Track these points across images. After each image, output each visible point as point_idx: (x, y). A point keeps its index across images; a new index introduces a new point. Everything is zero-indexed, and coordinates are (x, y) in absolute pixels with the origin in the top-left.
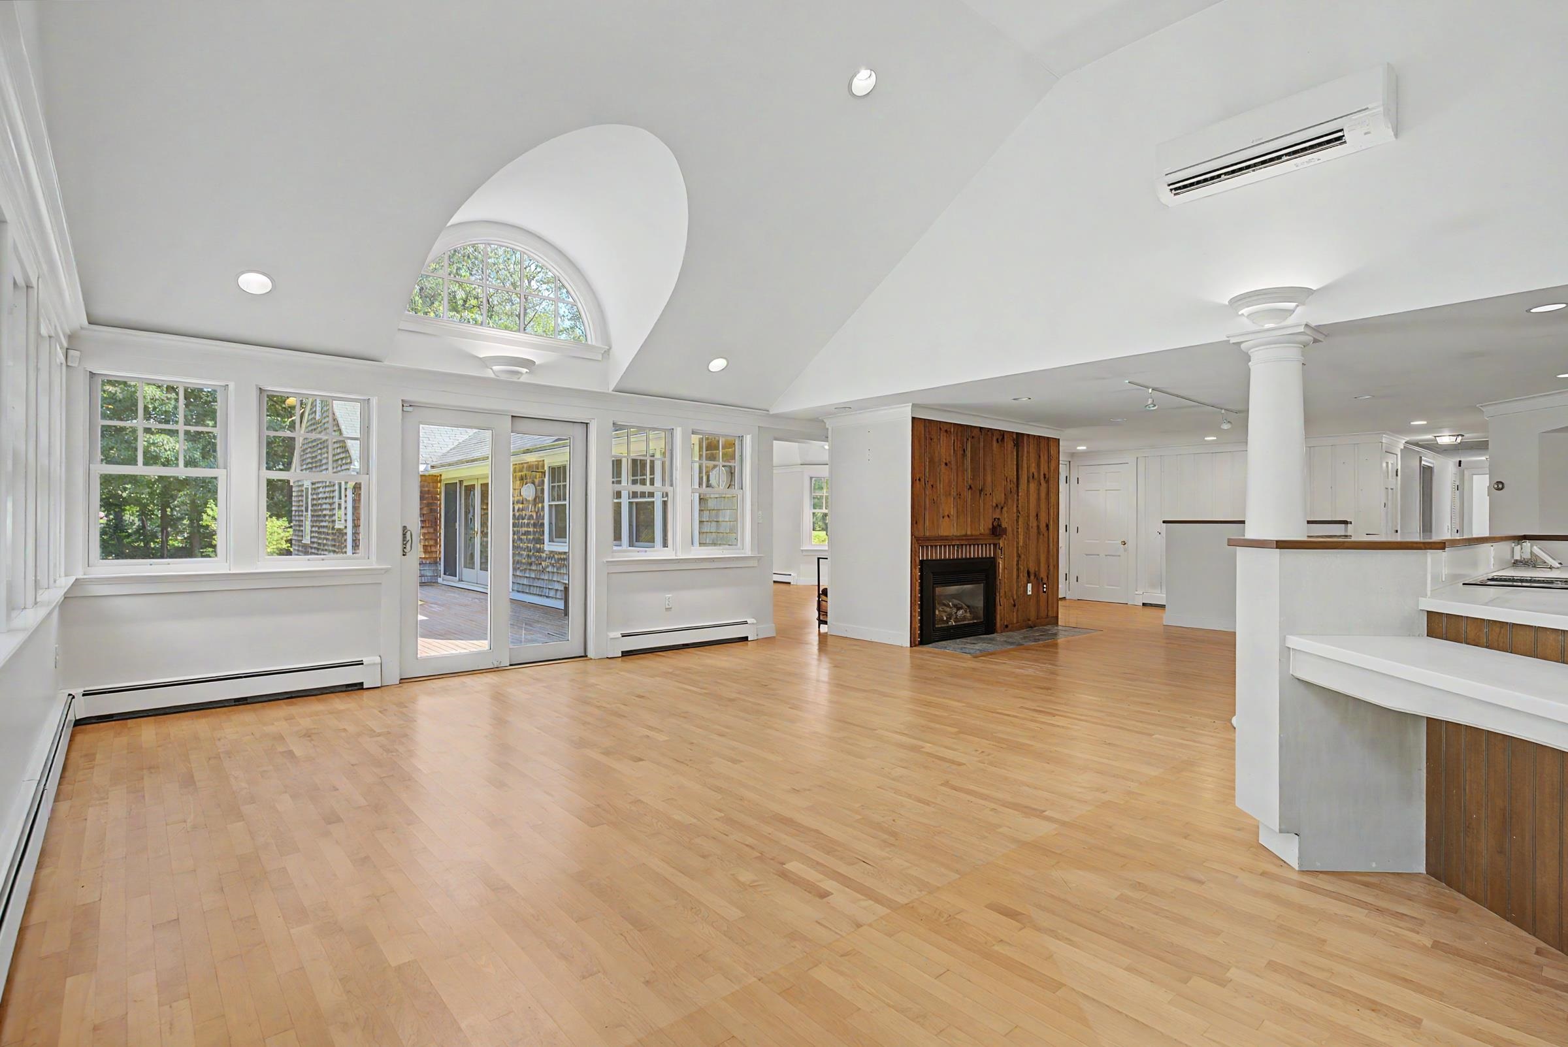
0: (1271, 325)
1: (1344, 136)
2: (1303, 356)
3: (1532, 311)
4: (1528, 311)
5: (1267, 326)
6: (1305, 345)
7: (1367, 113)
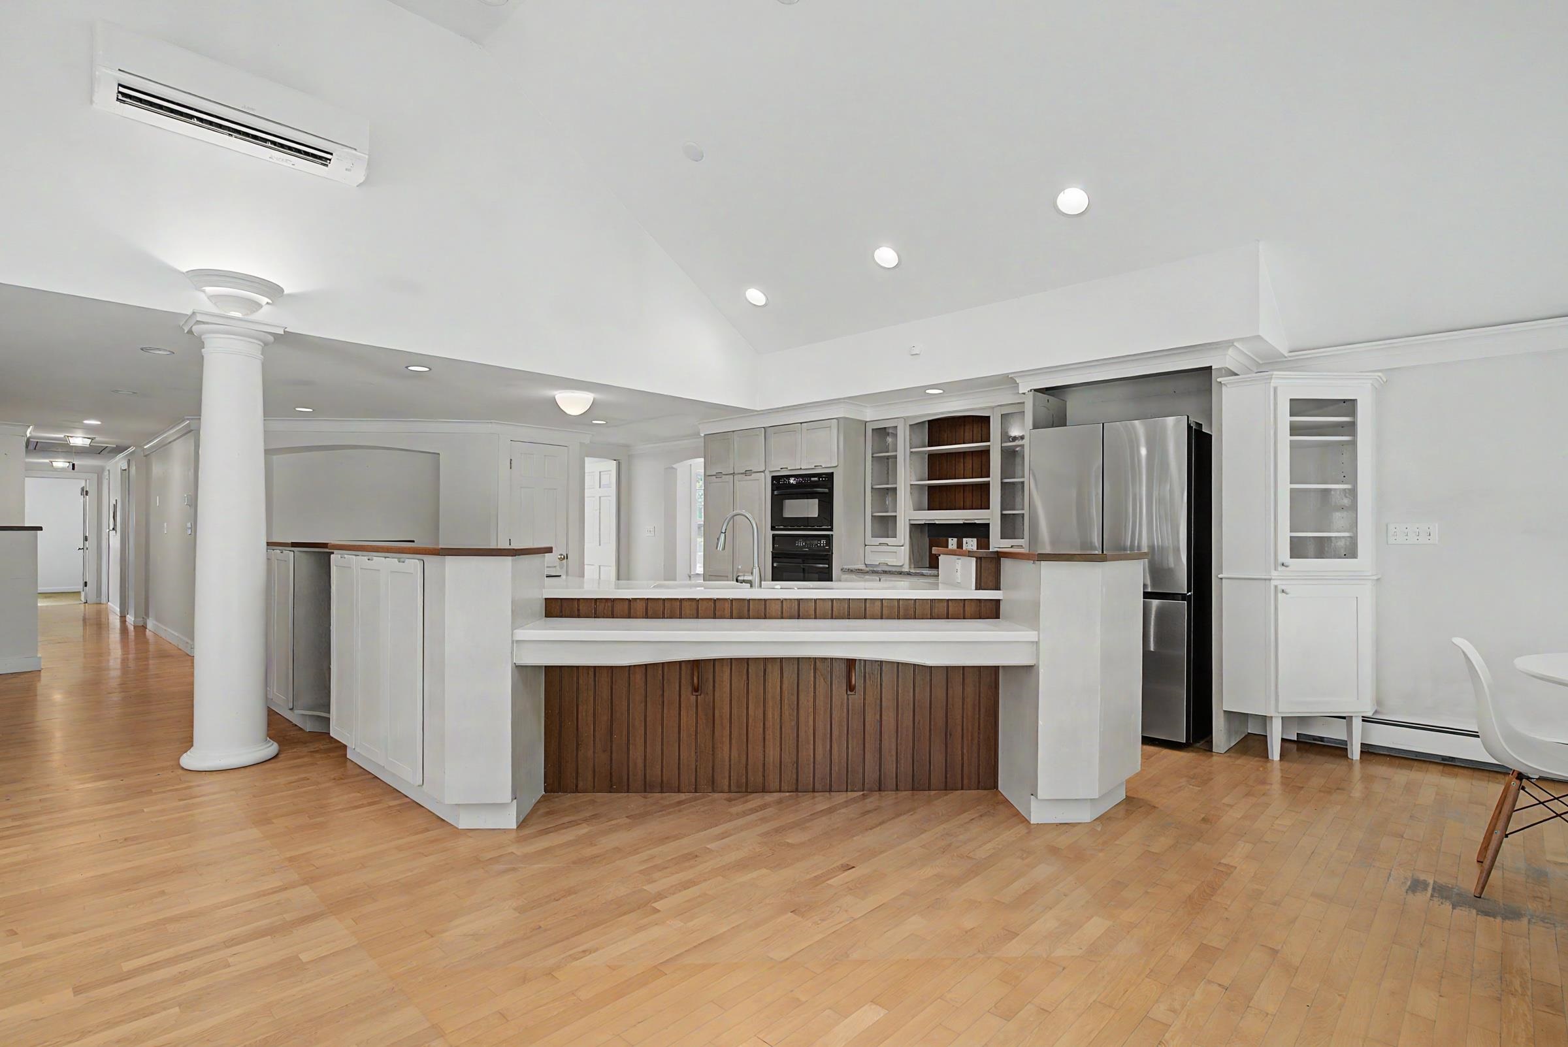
0: (238, 315)
1: (330, 160)
2: (262, 354)
3: (409, 368)
4: (407, 367)
5: (233, 314)
6: (266, 344)
7: (354, 152)
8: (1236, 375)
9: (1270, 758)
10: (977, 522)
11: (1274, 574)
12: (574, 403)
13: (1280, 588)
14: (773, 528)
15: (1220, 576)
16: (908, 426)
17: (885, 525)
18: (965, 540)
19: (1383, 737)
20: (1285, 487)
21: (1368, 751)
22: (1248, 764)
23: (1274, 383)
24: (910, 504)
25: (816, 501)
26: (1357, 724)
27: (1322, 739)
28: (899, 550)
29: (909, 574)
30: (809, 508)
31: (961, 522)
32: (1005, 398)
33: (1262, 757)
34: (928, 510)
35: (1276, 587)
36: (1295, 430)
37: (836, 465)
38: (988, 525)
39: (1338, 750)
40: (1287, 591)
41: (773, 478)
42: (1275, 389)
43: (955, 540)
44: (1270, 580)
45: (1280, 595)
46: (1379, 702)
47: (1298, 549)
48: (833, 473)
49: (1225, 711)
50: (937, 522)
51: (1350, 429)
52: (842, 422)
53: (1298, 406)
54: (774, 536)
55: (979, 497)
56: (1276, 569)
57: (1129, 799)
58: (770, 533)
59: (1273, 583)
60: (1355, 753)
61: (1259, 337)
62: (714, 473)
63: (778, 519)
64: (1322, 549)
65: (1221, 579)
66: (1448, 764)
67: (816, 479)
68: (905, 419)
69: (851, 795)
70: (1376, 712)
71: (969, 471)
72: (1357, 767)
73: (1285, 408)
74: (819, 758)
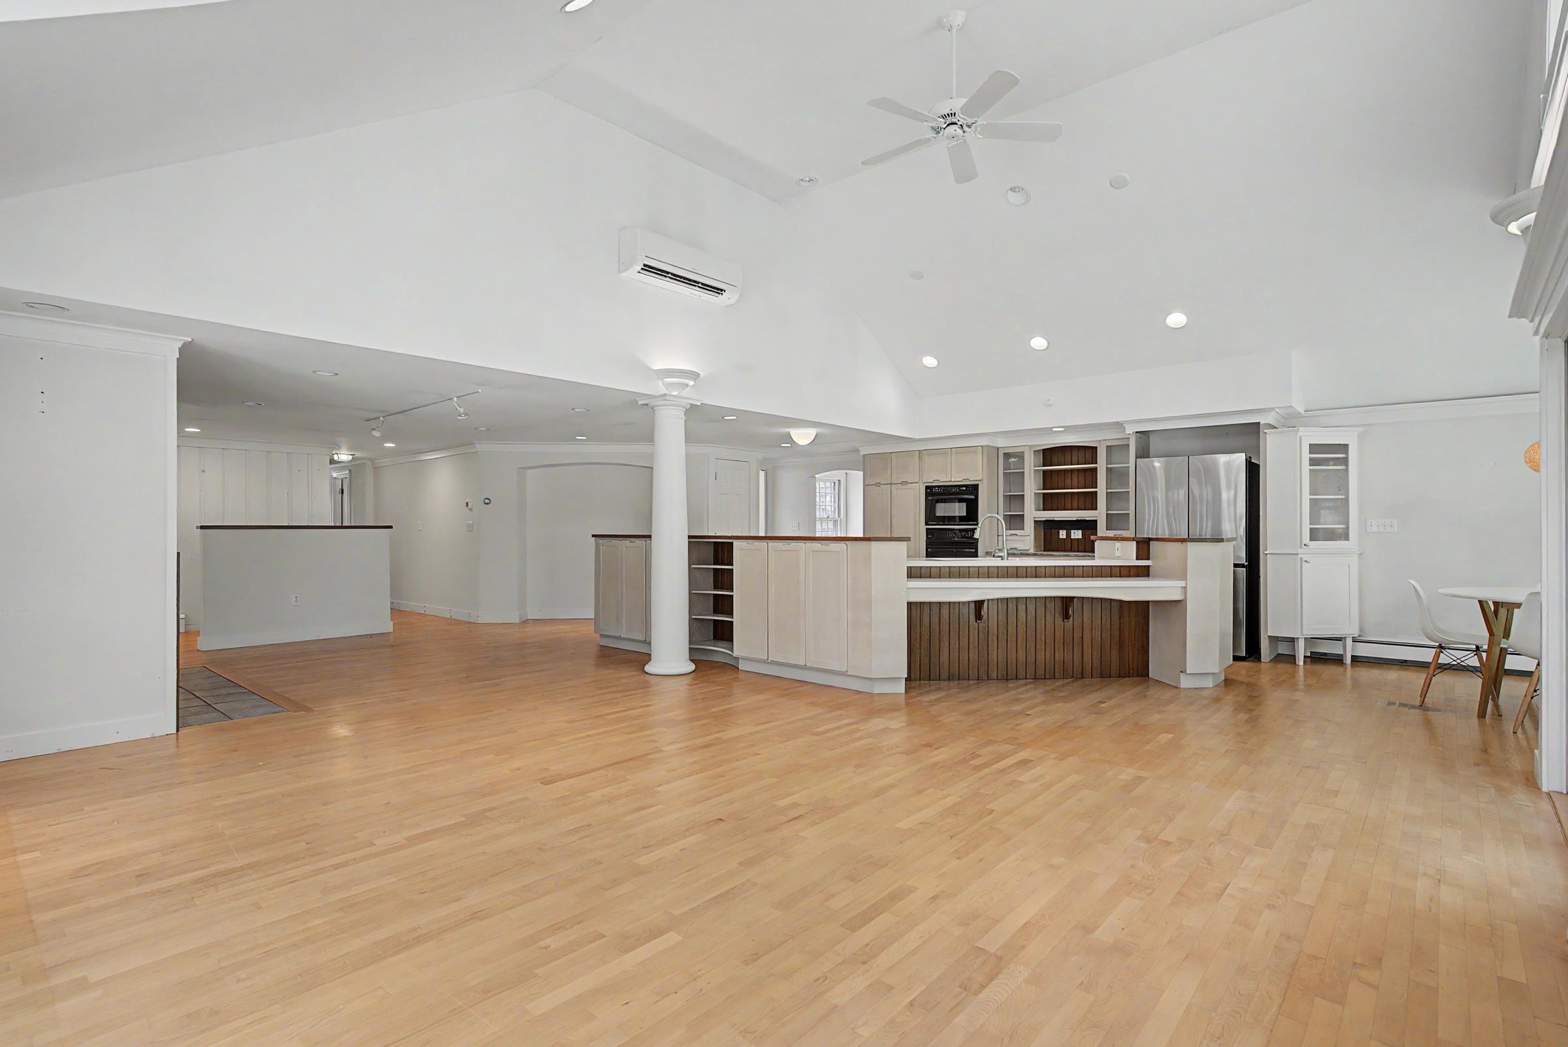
0: (677, 394)
1: (723, 294)
5: (675, 393)
6: (686, 410)
7: (736, 289)
8: (1276, 428)
9: (1297, 663)
10: (1087, 519)
11: (1300, 551)
12: (803, 437)
13: (1304, 559)
14: (927, 524)
15: (1266, 552)
16: (1032, 453)
17: (1015, 521)
18: (1072, 531)
19: (1364, 651)
20: (1307, 497)
21: (1355, 659)
22: (1283, 667)
23: (1299, 434)
24: (1033, 507)
25: (965, 504)
26: (1349, 642)
27: (1325, 654)
28: (1027, 537)
29: (1034, 555)
30: (959, 509)
31: (1075, 519)
32: (1111, 436)
33: (1293, 664)
34: (1044, 510)
35: (1301, 558)
36: (1313, 462)
37: (981, 478)
38: (1096, 521)
39: (1338, 660)
40: (1308, 561)
41: (927, 487)
42: (1301, 437)
43: (1065, 531)
44: (1297, 554)
45: (1304, 564)
46: (1361, 630)
47: (1314, 535)
48: (978, 485)
49: (1269, 636)
50: (1056, 519)
51: (1345, 461)
52: (985, 449)
53: (1314, 448)
54: (927, 529)
55: (1090, 501)
56: (1301, 547)
57: (1226, 680)
58: (923, 528)
59: (1299, 556)
60: (1348, 660)
61: (1291, 406)
62: (874, 483)
63: (930, 517)
64: (1331, 535)
65: (1266, 554)
66: (1404, 664)
67: (964, 488)
68: (1030, 446)
69: (1066, 681)
70: (1359, 636)
71: (1075, 484)
72: (1349, 667)
73: (1306, 449)
74: (1048, 659)
